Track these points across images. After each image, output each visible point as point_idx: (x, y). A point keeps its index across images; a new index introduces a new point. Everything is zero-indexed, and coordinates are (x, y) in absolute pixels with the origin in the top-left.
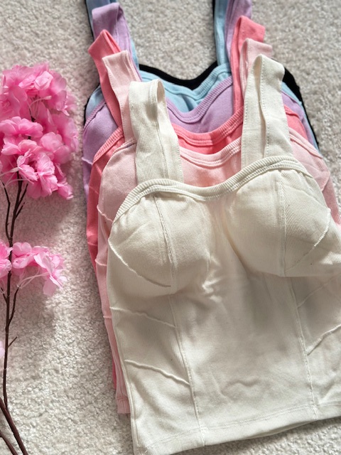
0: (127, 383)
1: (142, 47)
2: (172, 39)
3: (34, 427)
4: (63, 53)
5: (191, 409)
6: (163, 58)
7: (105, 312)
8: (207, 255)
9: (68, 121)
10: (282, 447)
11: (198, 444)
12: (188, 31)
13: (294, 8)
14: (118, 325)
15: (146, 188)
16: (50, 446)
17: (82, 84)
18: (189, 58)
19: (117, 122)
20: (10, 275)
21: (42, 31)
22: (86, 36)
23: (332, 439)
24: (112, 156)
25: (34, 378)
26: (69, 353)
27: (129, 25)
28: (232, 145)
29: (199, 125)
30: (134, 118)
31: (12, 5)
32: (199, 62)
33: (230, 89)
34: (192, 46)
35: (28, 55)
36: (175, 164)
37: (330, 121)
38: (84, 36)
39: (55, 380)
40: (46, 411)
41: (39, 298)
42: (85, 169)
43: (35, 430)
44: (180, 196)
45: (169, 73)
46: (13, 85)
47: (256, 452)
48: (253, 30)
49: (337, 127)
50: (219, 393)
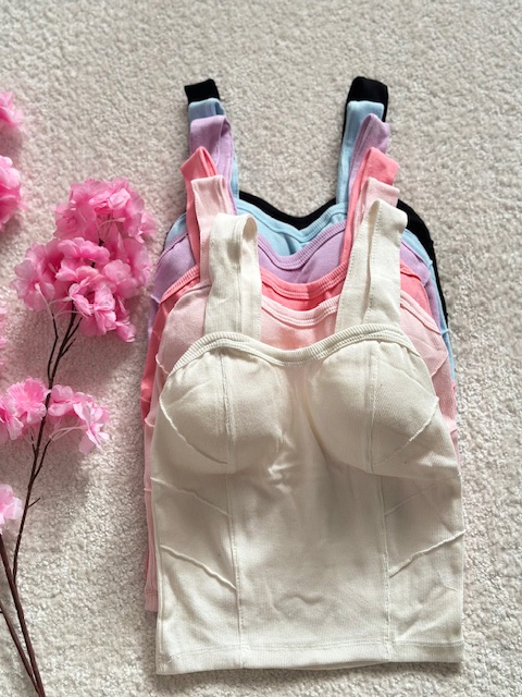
0: (160, 574)
1: (249, 170)
2: (287, 165)
3: (43, 609)
4: (153, 167)
5: (233, 620)
6: (271, 186)
7: (146, 484)
8: (278, 431)
9: (140, 249)
10: (340, 687)
11: (235, 663)
12: (308, 157)
13: (445, 144)
14: (157, 501)
15: (212, 341)
16: (58, 635)
17: (168, 207)
18: (304, 190)
19: (196, 260)
20: (45, 422)
21: (132, 138)
22: (183, 150)
23: (406, 689)
24: (182, 296)
25: (53, 550)
26: (99, 527)
27: (237, 142)
28: (329, 304)
29: (300, 273)
30: (212, 256)
31: (102, 104)
32: (315, 197)
33: (340, 235)
34: (310, 176)
35: (111, 164)
36: (253, 317)
37: (469, 288)
38: (181, 149)
39: (77, 557)
40: (60, 593)
41: (75, 455)
42: (152, 309)
43: (43, 613)
44: (253, 357)
45: (276, 206)
46: (82, 201)
47: (306, 689)
48: (383, 167)
49: (476, 298)
50: (272, 606)
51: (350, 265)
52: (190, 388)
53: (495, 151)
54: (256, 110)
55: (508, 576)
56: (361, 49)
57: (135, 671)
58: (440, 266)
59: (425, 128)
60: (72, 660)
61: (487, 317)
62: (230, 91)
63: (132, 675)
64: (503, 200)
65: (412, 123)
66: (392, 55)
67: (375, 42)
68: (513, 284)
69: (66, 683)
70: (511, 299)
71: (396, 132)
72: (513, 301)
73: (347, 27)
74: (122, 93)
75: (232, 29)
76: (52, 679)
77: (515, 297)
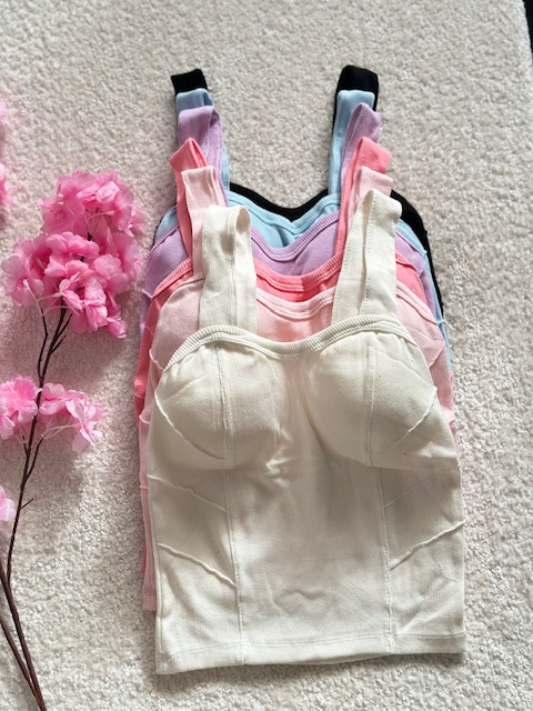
0: (158, 573)
1: (238, 161)
2: (277, 156)
3: (39, 612)
4: (140, 160)
5: (233, 617)
6: (262, 177)
7: (142, 482)
8: (276, 425)
9: (130, 243)
10: (342, 682)
11: (236, 661)
12: (298, 148)
13: (437, 132)
14: (154, 499)
15: (208, 335)
16: (55, 638)
17: (157, 200)
18: (295, 181)
19: (188, 252)
20: (36, 421)
21: (118, 130)
22: (171, 141)
23: (409, 682)
24: (175, 290)
25: (47, 552)
26: (94, 526)
27: (226, 133)
28: (325, 294)
29: (293, 265)
30: (205, 248)
31: (86, 95)
32: (306, 188)
33: (334, 226)
34: (301, 166)
35: (98, 157)
36: (248, 310)
37: (464, 278)
38: (169, 141)
39: (73, 558)
40: (56, 595)
41: (68, 455)
42: (144, 304)
43: (39, 616)
44: (248, 350)
45: (267, 198)
46: (70, 195)
47: (309, 684)
48: (375, 156)
49: (471, 288)
50: (272, 602)
51: (345, 256)
52: (186, 383)
53: (487, 139)
54: (245, 100)
55: (509, 566)
56: (349, 38)
57: (134, 671)
58: (434, 256)
59: (416, 117)
60: (69, 662)
61: (482, 306)
62: (218, 80)
63: (131, 676)
64: (496, 189)
65: (403, 112)
66: (381, 43)
67: (363, 30)
68: (507, 273)
69: (64, 685)
70: (505, 288)
71: (387, 121)
72: (508, 291)
73: (336, 15)
74: (106, 83)
75: (219, 18)
76: (49, 682)
77: (509, 287)
